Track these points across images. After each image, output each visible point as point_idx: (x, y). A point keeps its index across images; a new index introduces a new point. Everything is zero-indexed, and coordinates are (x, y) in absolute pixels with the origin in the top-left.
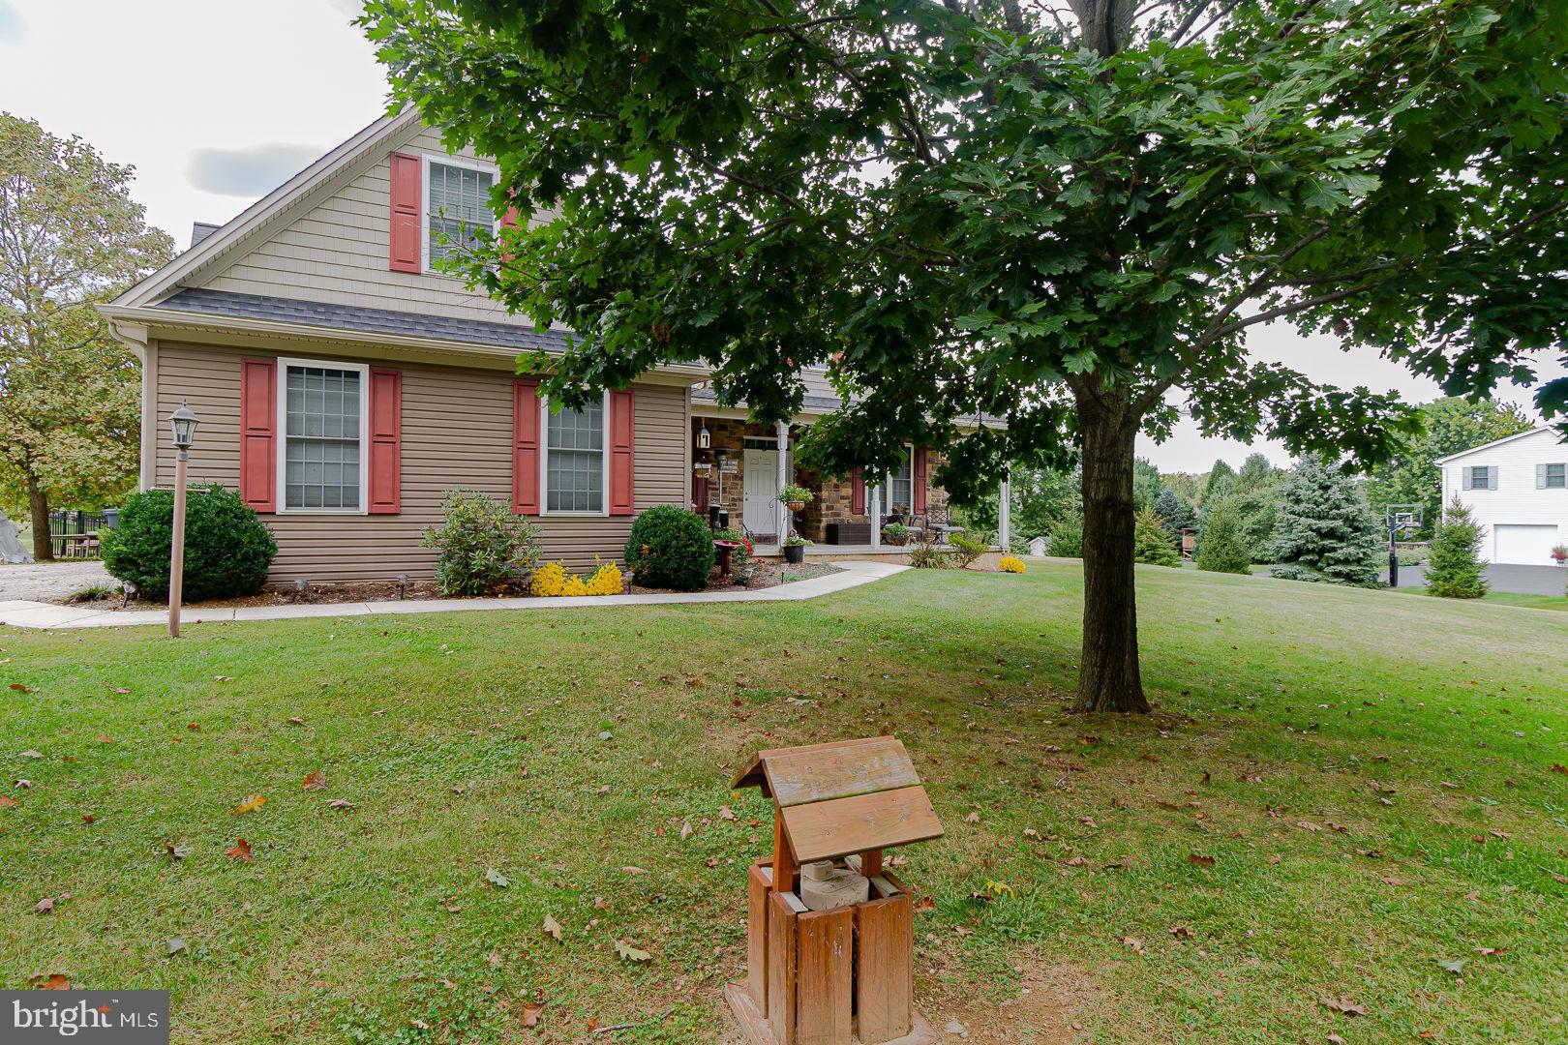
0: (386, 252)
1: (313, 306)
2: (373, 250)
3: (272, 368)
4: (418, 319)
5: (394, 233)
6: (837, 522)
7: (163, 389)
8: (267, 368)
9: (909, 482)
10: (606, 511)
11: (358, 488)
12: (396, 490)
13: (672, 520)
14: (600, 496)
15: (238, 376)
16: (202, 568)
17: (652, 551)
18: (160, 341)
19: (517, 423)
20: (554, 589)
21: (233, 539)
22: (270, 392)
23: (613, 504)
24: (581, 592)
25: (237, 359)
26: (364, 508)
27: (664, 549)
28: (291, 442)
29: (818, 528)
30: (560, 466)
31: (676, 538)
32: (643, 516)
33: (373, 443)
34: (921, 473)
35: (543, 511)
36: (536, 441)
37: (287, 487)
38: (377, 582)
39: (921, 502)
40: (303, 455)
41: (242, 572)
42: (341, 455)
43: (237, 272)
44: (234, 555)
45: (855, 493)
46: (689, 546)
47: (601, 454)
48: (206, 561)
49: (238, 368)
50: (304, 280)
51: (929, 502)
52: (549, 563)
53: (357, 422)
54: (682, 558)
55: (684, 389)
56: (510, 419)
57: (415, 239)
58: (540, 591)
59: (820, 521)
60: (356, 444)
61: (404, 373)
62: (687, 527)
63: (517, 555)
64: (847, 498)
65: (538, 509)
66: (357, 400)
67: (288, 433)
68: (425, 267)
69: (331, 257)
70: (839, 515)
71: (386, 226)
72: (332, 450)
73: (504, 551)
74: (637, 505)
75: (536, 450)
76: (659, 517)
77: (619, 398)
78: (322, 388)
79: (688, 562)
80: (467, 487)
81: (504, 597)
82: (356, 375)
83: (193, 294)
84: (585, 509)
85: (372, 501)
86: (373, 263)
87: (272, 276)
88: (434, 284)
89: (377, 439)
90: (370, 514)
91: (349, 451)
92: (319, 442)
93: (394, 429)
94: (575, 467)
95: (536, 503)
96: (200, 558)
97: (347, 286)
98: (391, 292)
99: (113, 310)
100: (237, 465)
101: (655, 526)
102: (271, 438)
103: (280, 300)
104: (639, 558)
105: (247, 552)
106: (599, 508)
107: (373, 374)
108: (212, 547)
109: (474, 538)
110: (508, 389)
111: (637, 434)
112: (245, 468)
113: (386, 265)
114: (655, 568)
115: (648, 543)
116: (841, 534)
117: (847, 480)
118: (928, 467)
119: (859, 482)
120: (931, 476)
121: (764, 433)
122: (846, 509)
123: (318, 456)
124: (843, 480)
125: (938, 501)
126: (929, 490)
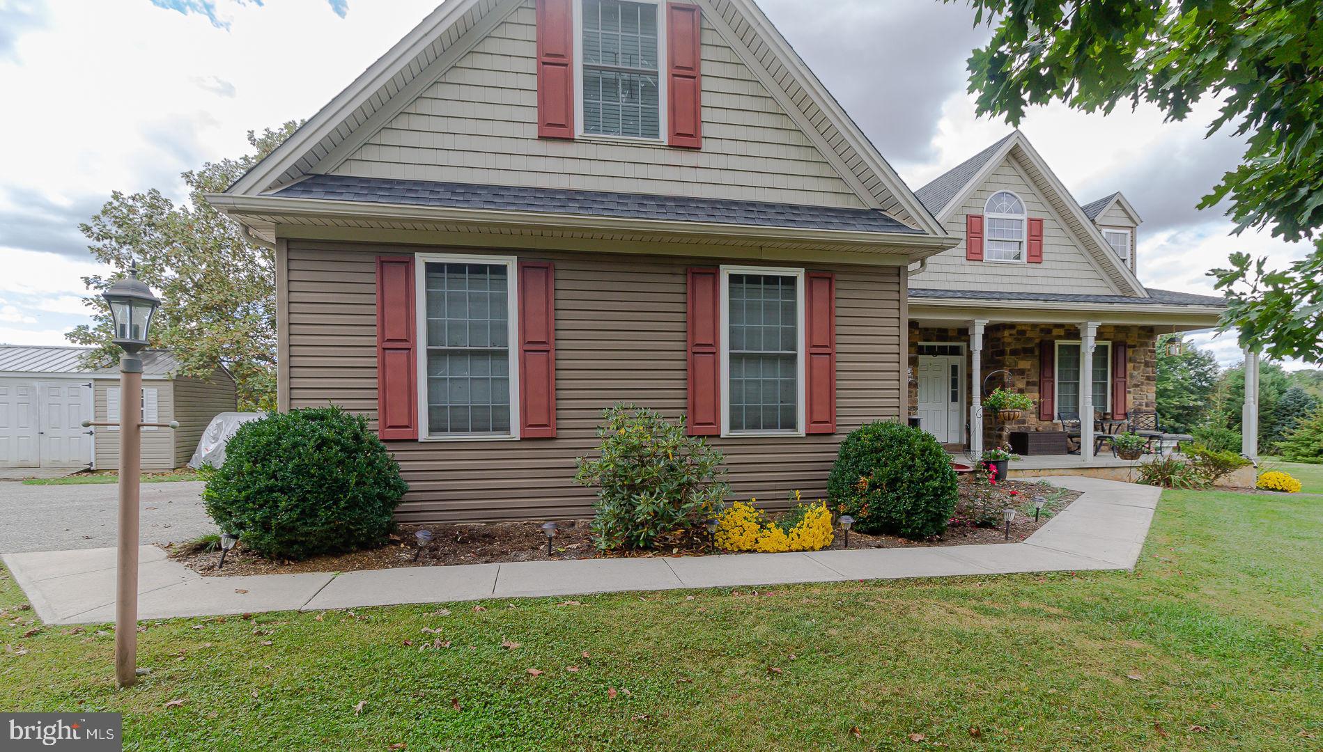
0: (533, 115)
1: (451, 187)
2: (519, 114)
3: (409, 265)
4: (571, 196)
5: (542, 91)
6: (1023, 430)
7: (294, 297)
8: (403, 267)
9: (1105, 385)
10: (801, 430)
11: (508, 408)
12: (552, 410)
13: (901, 442)
14: (793, 410)
15: (373, 278)
16: (298, 520)
17: (874, 486)
18: (289, 241)
19: (691, 321)
20: (746, 542)
21: (336, 480)
22: (407, 296)
23: (811, 420)
24: (782, 547)
25: (372, 258)
26: (515, 433)
27: (893, 483)
28: (431, 354)
29: (1000, 437)
30: (745, 374)
31: (910, 468)
32: (855, 437)
33: (524, 353)
34: (1121, 374)
35: (725, 431)
36: (716, 343)
37: (430, 409)
38: (532, 520)
39: (1121, 405)
40: (446, 370)
41: (350, 523)
42: (486, 368)
43: (371, 153)
44: (336, 502)
45: (1042, 396)
46: (927, 479)
47: (794, 357)
48: (303, 512)
49: (373, 268)
50: (442, 157)
51: (1131, 405)
52: (737, 505)
53: (504, 328)
54: (919, 496)
55: (899, 268)
56: (681, 317)
57: (566, 95)
58: (727, 545)
59: (1002, 429)
60: (504, 354)
61: (559, 265)
62: (923, 451)
63: (696, 499)
64: (1034, 403)
65: (719, 428)
66: (503, 301)
67: (429, 344)
68: (579, 131)
69: (471, 126)
70: (1024, 422)
71: (532, 83)
72: (480, 363)
73: (678, 491)
74: (840, 420)
75: (715, 354)
76: (878, 438)
77: (816, 283)
78: (466, 288)
79: (928, 503)
80: (631, 404)
81: (679, 554)
82: (501, 270)
83: (320, 181)
84: (776, 427)
85: (525, 424)
86: (519, 130)
87: (406, 155)
88: (590, 151)
89: (528, 347)
90: (522, 439)
91: (497, 362)
92: (463, 353)
93: (548, 333)
94: (763, 374)
96: (297, 506)
97: (491, 161)
98: (540, 164)
99: (231, 200)
100: (374, 383)
101: (877, 450)
102: (410, 351)
103: (415, 183)
104: (853, 494)
105: (355, 497)
106: (792, 425)
107: (522, 268)
108: (308, 492)
109: (638, 475)
110: (681, 279)
111: (839, 330)
112: (384, 388)
113: (533, 131)
114: (878, 509)
115: (868, 474)
116: (1031, 444)
117: (1033, 384)
118: (1130, 366)
119: (1047, 386)
120: (1132, 376)
121: (935, 338)
122: (1032, 416)
123: (465, 370)
124: (1028, 384)
125: (1141, 405)
126: (1130, 392)
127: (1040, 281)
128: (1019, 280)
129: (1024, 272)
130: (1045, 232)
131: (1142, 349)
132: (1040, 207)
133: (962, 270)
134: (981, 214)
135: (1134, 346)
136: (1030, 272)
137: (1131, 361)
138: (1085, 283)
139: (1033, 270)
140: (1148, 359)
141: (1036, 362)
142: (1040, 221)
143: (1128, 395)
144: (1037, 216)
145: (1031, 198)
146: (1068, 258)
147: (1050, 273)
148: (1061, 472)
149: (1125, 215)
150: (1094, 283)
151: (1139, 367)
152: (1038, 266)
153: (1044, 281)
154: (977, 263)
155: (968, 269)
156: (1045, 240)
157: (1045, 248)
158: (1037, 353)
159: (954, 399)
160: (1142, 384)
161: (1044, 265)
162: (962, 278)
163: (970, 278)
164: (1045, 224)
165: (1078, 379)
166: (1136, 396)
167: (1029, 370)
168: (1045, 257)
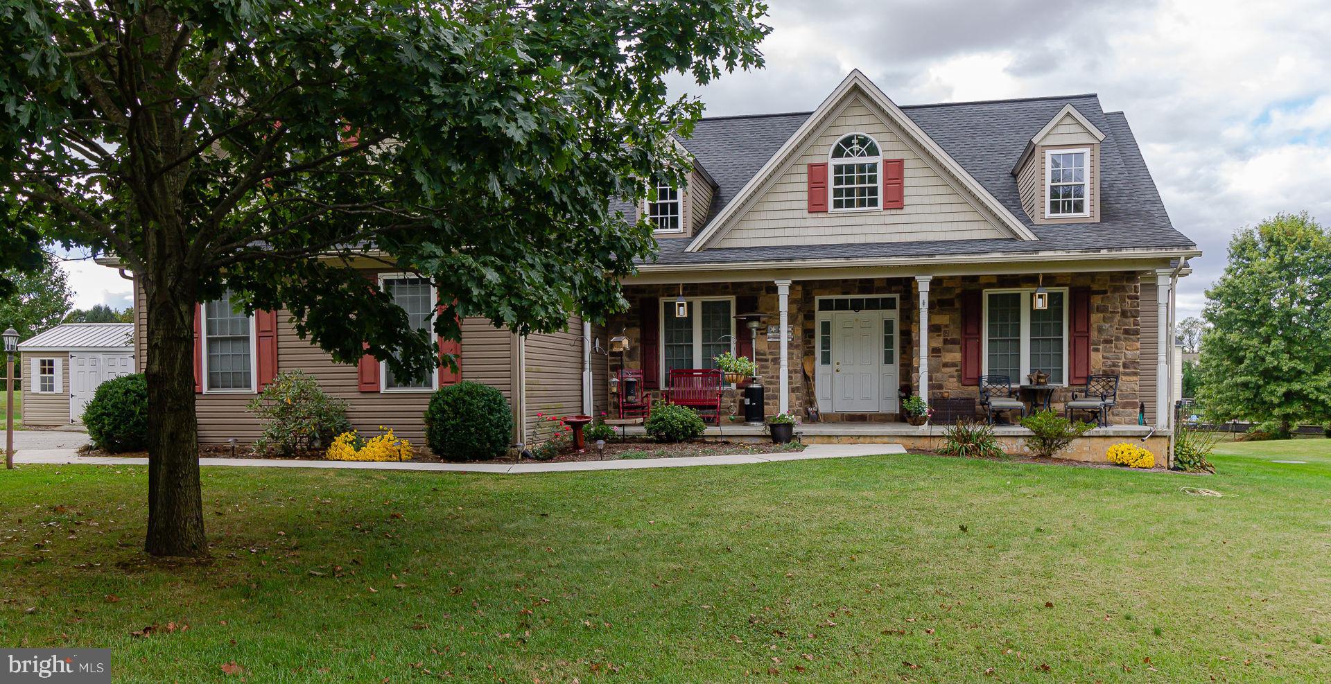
9: (1060, 341)
10: (435, 388)
11: (250, 373)
12: (275, 374)
23: (441, 380)
26: (255, 389)
28: (210, 341)
33: (259, 338)
34: (1081, 327)
35: (383, 389)
37: (207, 375)
39: (1081, 368)
40: (218, 348)
42: (238, 348)
45: (965, 357)
51: (1099, 366)
53: (248, 322)
60: (247, 339)
64: (954, 365)
65: (379, 387)
67: (208, 334)
70: (941, 387)
72: (234, 345)
84: (421, 386)
85: (259, 383)
89: (260, 334)
90: (258, 393)
91: (244, 344)
92: (227, 339)
95: (376, 381)
102: (198, 339)
106: (432, 385)
117: (953, 342)
118: (1096, 318)
119: (971, 344)
120: (1100, 330)
121: (857, 290)
122: (951, 379)
123: (228, 349)
124: (946, 342)
125: (1114, 365)
126: (1097, 350)
127: (900, 228)
128: (874, 229)
129: (881, 220)
130: (907, 173)
131: (1117, 295)
132: (901, 146)
133: (803, 223)
134: (824, 161)
135: (1105, 292)
136: (888, 220)
137: (1099, 310)
138: (963, 226)
139: (893, 217)
140: (1127, 307)
141: (957, 316)
142: (901, 161)
143: (1093, 355)
144: (897, 156)
145: (887, 137)
146: (938, 199)
147: (914, 219)
148: (886, 440)
149: (1081, 130)
150: (975, 226)
151: (1111, 319)
152: (899, 212)
153: (908, 228)
154: (820, 215)
155: (810, 222)
156: (907, 182)
157: (906, 192)
158: (957, 305)
159: (889, 359)
160: (1118, 339)
161: (907, 210)
162: (803, 232)
163: (811, 232)
164: (906, 164)
165: (1019, 335)
166: (1106, 354)
167: (946, 326)
168: (907, 201)
